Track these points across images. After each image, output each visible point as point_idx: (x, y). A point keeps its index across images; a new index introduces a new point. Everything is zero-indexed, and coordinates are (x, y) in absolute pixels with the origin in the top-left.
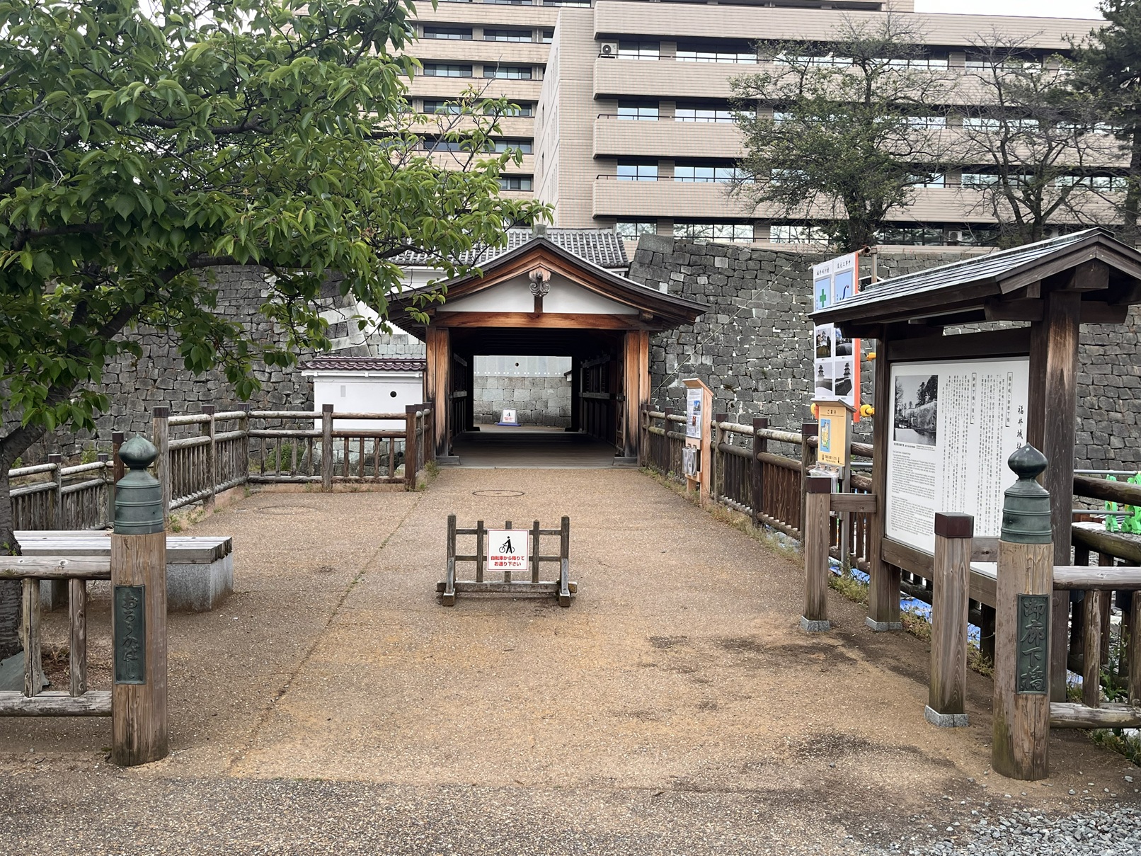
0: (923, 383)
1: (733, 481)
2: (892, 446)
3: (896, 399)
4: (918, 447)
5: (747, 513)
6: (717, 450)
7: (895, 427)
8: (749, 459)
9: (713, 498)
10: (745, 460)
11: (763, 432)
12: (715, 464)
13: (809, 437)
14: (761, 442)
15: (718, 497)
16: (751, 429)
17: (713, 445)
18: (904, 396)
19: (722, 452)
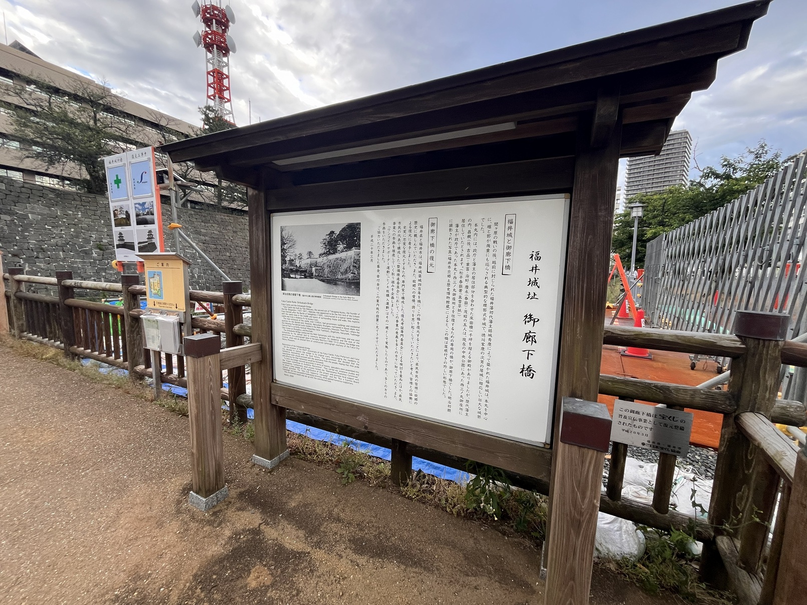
0: (332, 232)
1: (36, 322)
2: (278, 296)
3: (283, 250)
4: (326, 297)
5: (58, 347)
6: (13, 297)
7: (283, 276)
8: (54, 304)
9: (14, 336)
10: (48, 306)
11: (69, 282)
12: (13, 308)
13: (130, 286)
14: (67, 291)
15: (19, 334)
16: (54, 280)
17: (9, 294)
18: (297, 246)
19: (20, 299)
